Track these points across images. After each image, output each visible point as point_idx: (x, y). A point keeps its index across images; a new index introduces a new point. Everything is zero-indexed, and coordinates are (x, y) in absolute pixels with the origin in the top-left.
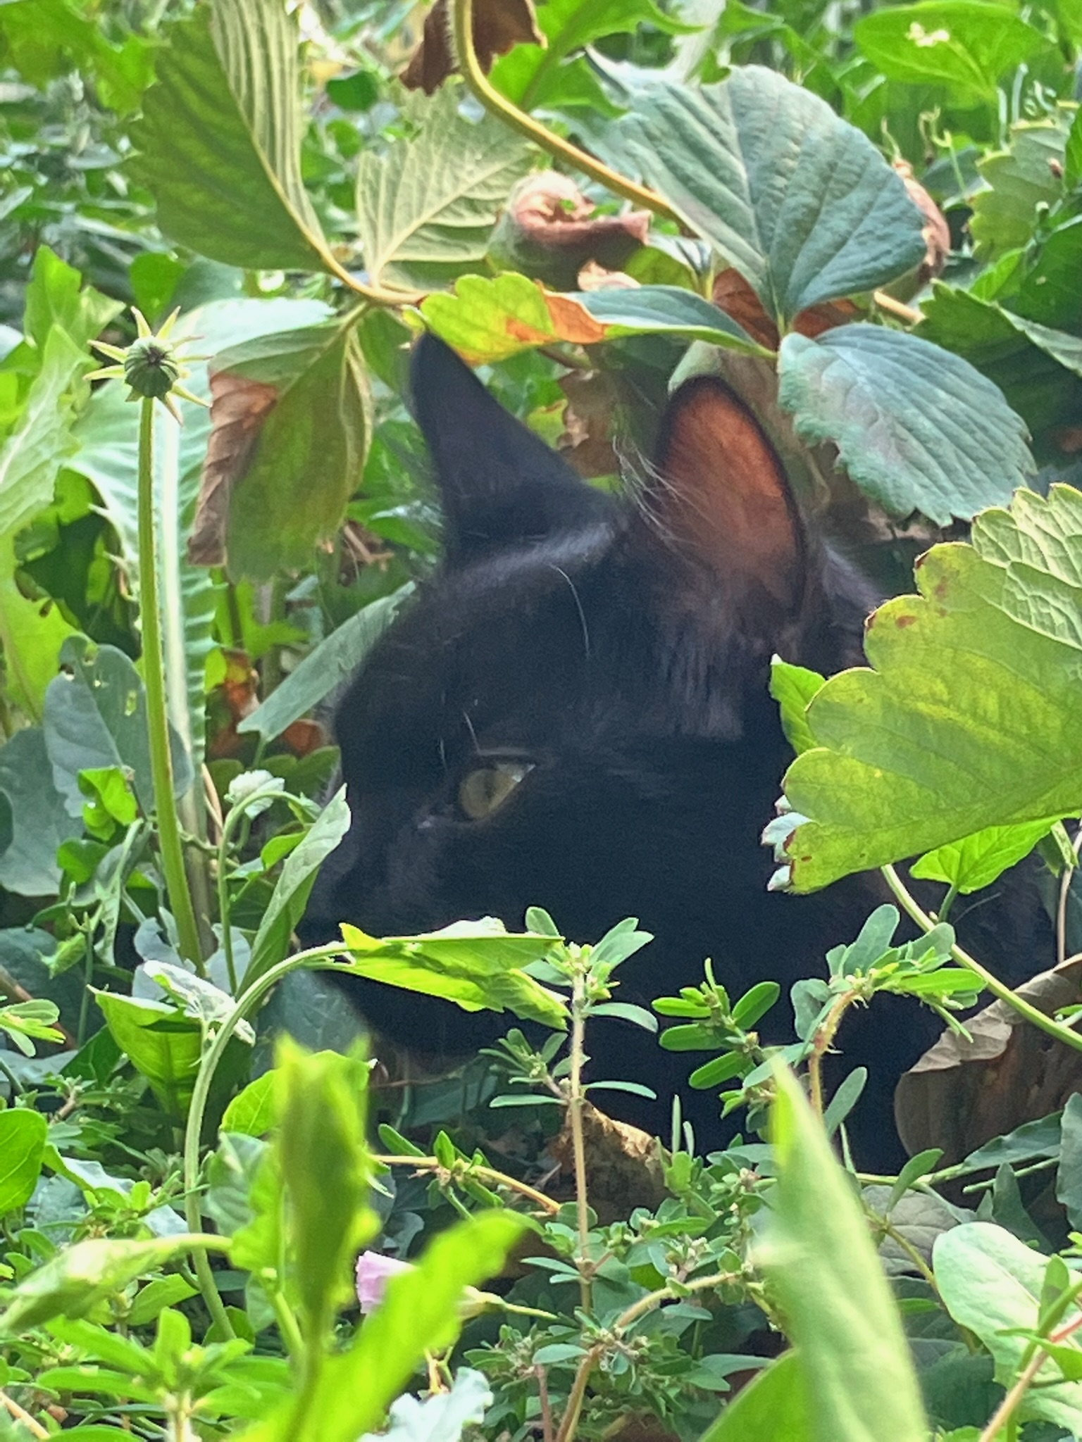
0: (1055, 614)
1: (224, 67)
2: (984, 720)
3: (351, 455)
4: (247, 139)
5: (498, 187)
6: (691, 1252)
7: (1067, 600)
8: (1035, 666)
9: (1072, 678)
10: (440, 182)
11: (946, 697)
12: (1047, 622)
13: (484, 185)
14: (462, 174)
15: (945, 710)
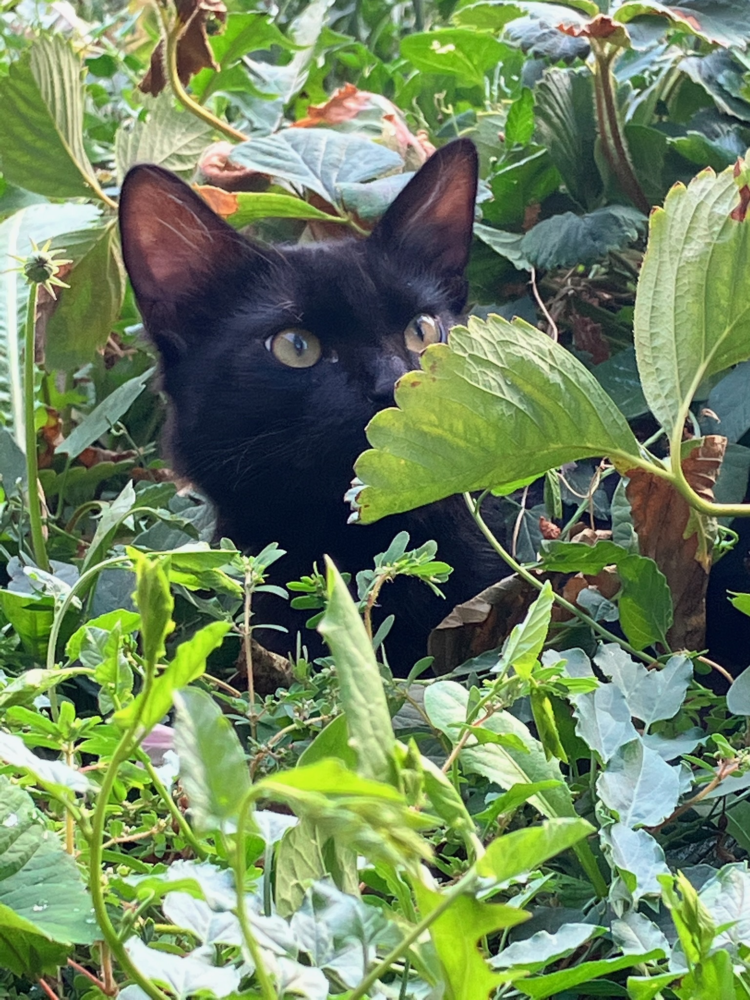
0: (491, 381)
1: (39, 87)
2: (455, 435)
3: (114, 300)
4: (51, 125)
5: (195, 148)
6: (306, 706)
7: (498, 373)
8: (482, 406)
9: (500, 413)
10: (162, 145)
11: (437, 423)
12: (488, 384)
13: (186, 146)
14: (175, 141)
15: (436, 429)
